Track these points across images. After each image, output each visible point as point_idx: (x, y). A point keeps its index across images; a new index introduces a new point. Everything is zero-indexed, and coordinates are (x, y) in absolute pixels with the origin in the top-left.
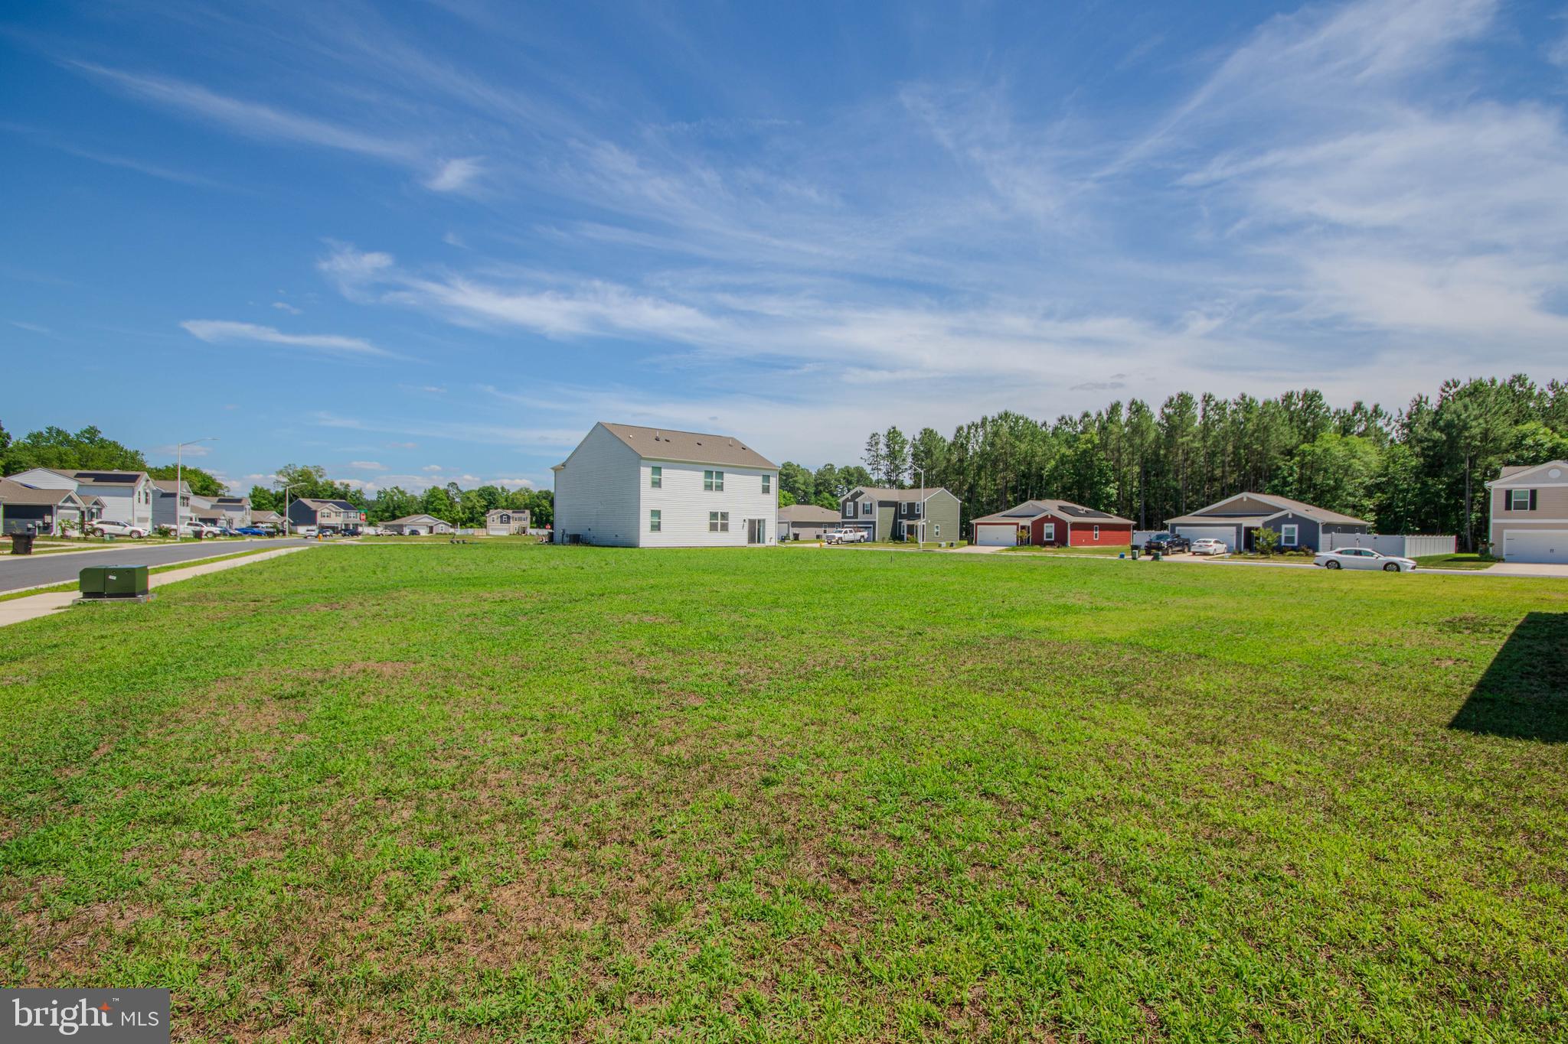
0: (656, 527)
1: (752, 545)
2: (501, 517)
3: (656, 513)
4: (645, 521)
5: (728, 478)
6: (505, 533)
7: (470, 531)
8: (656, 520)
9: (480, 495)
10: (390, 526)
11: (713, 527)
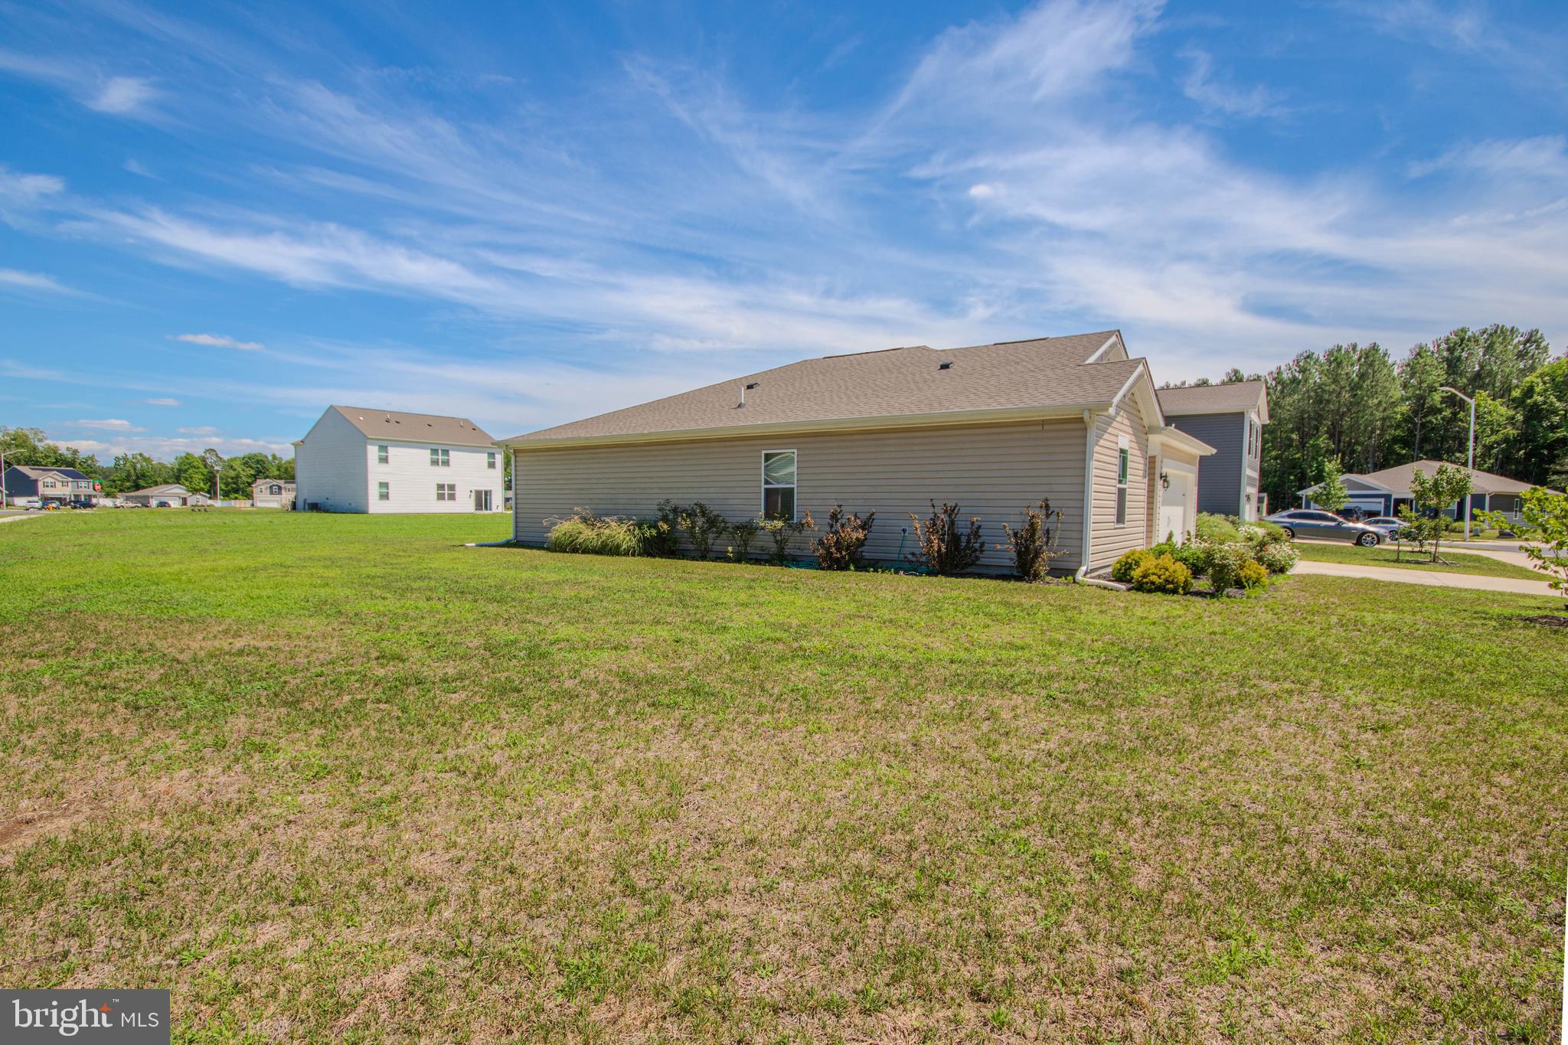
0: (385, 496)
1: (479, 512)
2: (271, 487)
3: (384, 485)
4: (374, 491)
5: (454, 455)
6: (275, 506)
7: (233, 503)
8: (385, 490)
9: (245, 464)
10: (132, 497)
11: (441, 497)
